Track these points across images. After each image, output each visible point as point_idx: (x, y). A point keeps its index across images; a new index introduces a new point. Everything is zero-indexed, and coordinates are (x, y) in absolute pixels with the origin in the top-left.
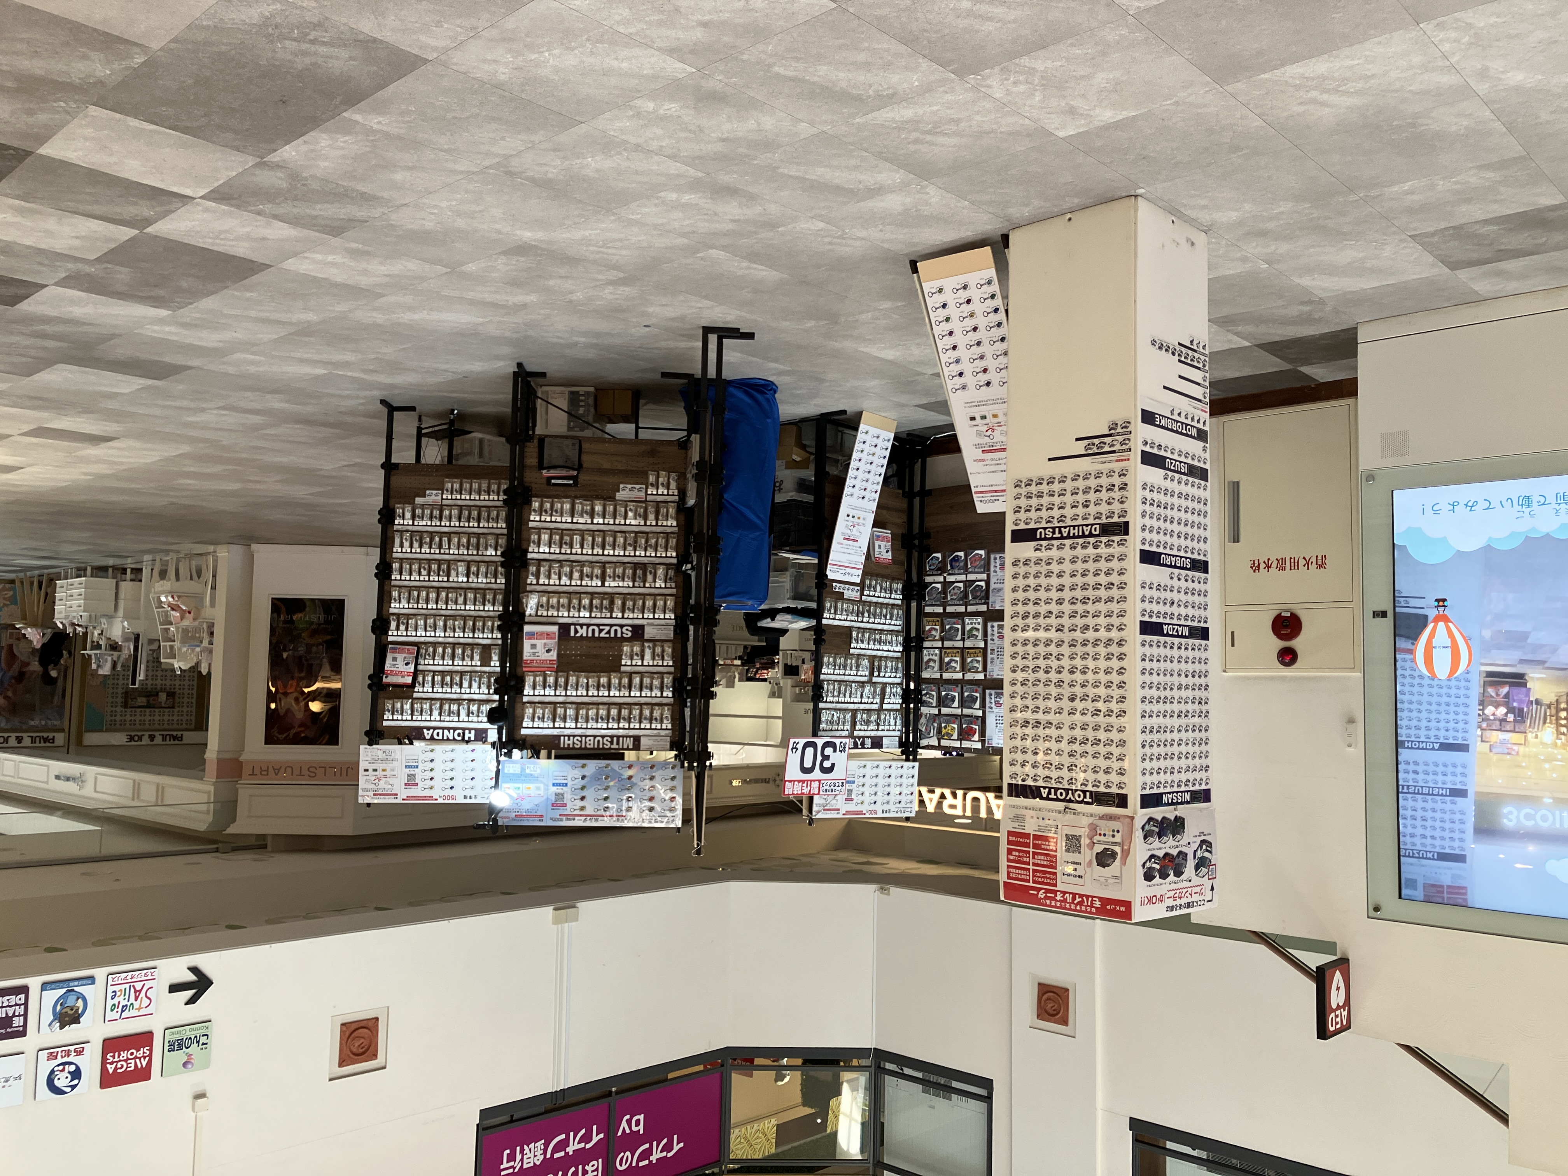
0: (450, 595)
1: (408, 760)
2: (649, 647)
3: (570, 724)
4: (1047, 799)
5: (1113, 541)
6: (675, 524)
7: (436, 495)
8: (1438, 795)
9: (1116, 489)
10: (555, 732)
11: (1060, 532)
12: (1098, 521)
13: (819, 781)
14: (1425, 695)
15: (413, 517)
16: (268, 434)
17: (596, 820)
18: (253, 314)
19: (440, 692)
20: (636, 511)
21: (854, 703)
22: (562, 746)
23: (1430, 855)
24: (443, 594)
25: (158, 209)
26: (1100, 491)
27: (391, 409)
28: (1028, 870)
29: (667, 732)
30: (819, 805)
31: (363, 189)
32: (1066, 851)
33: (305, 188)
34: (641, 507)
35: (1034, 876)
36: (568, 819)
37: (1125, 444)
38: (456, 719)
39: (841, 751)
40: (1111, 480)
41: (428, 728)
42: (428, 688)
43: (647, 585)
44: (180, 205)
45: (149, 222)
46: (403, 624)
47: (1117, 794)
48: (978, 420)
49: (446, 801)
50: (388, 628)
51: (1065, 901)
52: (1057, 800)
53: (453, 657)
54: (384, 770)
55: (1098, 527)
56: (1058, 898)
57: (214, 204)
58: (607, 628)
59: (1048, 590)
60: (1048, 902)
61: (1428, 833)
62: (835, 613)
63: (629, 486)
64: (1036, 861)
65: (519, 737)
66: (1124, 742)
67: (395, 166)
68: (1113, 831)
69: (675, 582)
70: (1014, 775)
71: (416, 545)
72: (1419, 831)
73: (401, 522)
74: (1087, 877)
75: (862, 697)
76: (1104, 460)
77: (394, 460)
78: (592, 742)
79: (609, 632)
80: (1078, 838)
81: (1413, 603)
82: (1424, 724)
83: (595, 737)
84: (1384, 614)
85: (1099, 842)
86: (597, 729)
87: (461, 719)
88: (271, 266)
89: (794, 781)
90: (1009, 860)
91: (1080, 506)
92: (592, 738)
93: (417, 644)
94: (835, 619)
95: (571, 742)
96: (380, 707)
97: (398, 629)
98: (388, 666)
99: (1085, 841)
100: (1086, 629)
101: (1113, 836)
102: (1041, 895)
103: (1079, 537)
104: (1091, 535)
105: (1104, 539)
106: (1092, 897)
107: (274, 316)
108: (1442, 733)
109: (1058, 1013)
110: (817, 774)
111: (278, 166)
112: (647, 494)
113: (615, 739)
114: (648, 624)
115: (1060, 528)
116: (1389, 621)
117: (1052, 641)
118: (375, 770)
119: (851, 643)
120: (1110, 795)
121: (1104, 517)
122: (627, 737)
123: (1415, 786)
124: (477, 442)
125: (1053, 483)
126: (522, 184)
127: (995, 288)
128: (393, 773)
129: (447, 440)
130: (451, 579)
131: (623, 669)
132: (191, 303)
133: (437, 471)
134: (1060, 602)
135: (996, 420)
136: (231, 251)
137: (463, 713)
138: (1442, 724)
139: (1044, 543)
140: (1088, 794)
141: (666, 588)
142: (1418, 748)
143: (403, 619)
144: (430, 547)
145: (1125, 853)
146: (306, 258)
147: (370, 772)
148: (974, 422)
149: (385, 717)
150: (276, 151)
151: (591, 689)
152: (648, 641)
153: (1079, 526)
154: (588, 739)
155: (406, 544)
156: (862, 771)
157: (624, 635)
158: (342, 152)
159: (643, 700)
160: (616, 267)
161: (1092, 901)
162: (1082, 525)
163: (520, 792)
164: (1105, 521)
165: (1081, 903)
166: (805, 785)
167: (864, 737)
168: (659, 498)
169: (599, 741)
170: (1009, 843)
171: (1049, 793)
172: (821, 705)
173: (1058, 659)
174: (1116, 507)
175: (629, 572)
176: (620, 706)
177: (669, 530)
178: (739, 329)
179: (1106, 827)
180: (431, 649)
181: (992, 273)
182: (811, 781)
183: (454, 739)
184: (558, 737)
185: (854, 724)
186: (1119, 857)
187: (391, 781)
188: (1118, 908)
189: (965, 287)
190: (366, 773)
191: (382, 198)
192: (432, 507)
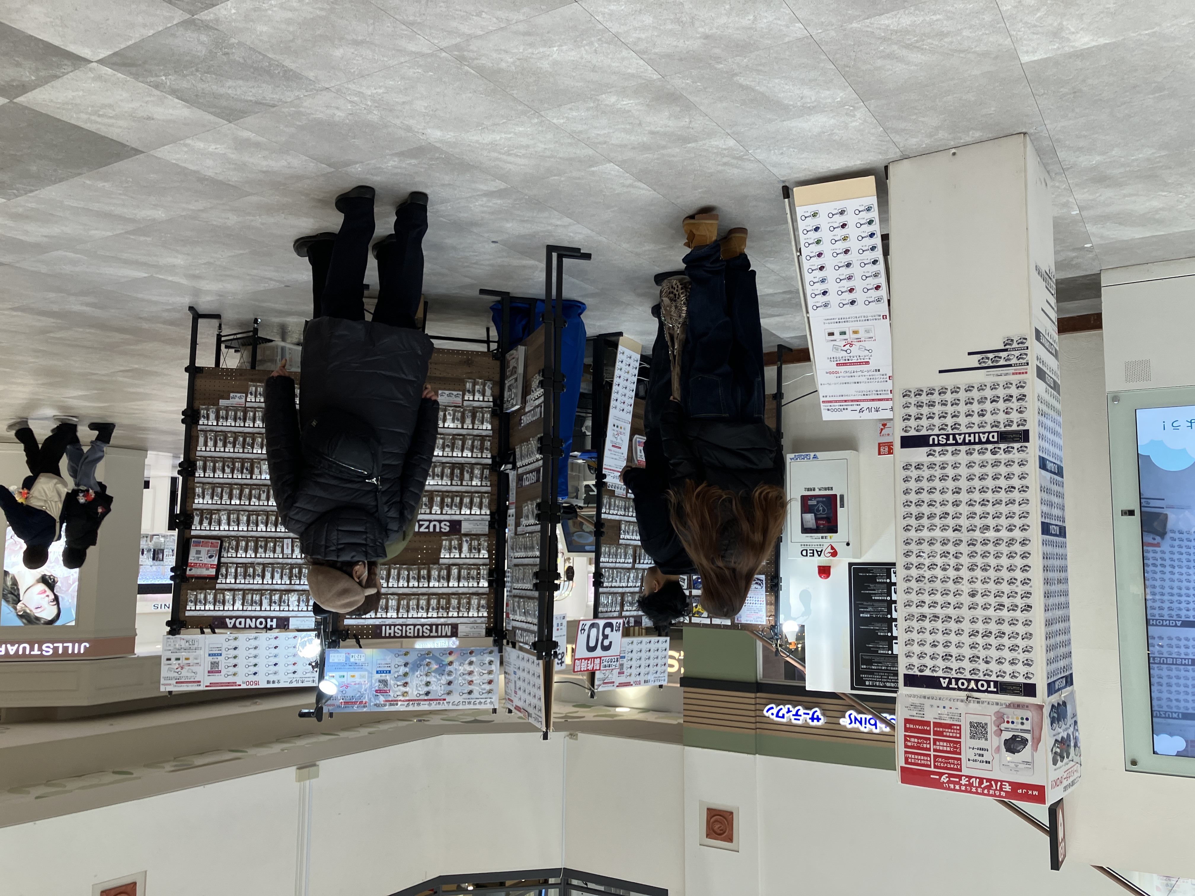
0: (253, 492)
1: (211, 649)
2: (467, 541)
3: (392, 614)
4: (947, 688)
5: (1013, 448)
6: (489, 427)
7: (240, 398)
8: (1181, 664)
9: (1014, 399)
10: (377, 622)
11: (954, 439)
12: (995, 429)
13: (600, 658)
14: (1167, 581)
15: (217, 418)
16: (54, 338)
17: (419, 704)
18: (96, 206)
19: (242, 583)
20: (454, 415)
21: (623, 587)
22: (383, 635)
23: (1175, 715)
24: (247, 491)
25: (42, 73)
26: (997, 402)
27: (197, 315)
28: (929, 755)
29: (483, 619)
30: (599, 680)
31: (292, 66)
32: (971, 738)
33: (225, 58)
34: (459, 411)
35: (935, 761)
36: (391, 705)
37: (1022, 358)
38: (258, 608)
39: (616, 630)
40: (1008, 392)
41: (231, 618)
42: (230, 580)
43: (464, 483)
44: (70, 69)
45: (24, 88)
46: (207, 518)
47: (1024, 684)
48: (837, 336)
49: (250, 687)
50: (192, 523)
51: (971, 785)
52: (959, 689)
53: (256, 551)
54: (187, 659)
55: (996, 434)
56: (964, 782)
57: (110, 71)
58: (427, 523)
59: (942, 492)
60: (952, 786)
61: (1173, 697)
62: (610, 509)
63: (447, 392)
64: (938, 748)
65: (341, 628)
66: (1031, 634)
67: (341, 39)
68: (1022, 719)
69: (490, 481)
70: (910, 666)
71: (220, 444)
72: (1165, 695)
73: (206, 422)
74: (996, 763)
75: (628, 582)
76: (999, 373)
77: (198, 364)
78: (412, 631)
79: (428, 527)
80: (984, 726)
81: (1153, 503)
82: (1166, 605)
83: (415, 625)
84: (1131, 513)
85: (1007, 730)
86: (417, 618)
87: (263, 609)
88: (142, 152)
89: (582, 659)
90: (906, 746)
91: (976, 415)
92: (412, 627)
93: (220, 538)
94: (609, 514)
95: (392, 631)
96: (182, 597)
97: (201, 523)
98: (192, 559)
99: (991, 729)
100: (987, 529)
101: (1022, 724)
102: (944, 779)
103: (975, 443)
104: (988, 442)
105: (1003, 446)
106: (1002, 781)
107: (118, 211)
108: (1183, 613)
109: (724, 832)
110: (599, 652)
111: (206, 27)
112: (463, 400)
113: (434, 627)
114: (465, 520)
115: (954, 435)
116: (1136, 519)
117: (949, 540)
118: (178, 659)
119: (620, 534)
120: (1018, 685)
121: (1002, 426)
122: (445, 625)
123: (1160, 658)
124: (279, 350)
125: (945, 393)
126: (467, 73)
127: (874, 214)
128: (196, 661)
129: (250, 347)
130: (254, 477)
131: (441, 561)
132: (32, 191)
133: (241, 375)
134: (956, 504)
135: (856, 336)
136: (103, 131)
137: (265, 602)
138: (1183, 605)
139: (938, 449)
140: (992, 684)
141: (481, 486)
142: (1162, 625)
143: (208, 514)
144: (234, 447)
145: (1035, 741)
146: (186, 145)
147: (173, 661)
148: (832, 338)
149: (188, 608)
150: (214, 5)
151: (412, 580)
152: (466, 535)
153: (975, 433)
154: (408, 627)
155: (210, 443)
156: (631, 647)
157: (443, 530)
158: (290, 15)
159: (461, 591)
160: (503, 178)
161: (1001, 785)
162: (979, 433)
163: (344, 680)
164: (1003, 429)
165: (989, 787)
166: (589, 662)
167: (629, 617)
168: (476, 404)
169: (418, 630)
170: (906, 729)
171: (950, 683)
172: (601, 590)
173: (956, 557)
174: (1015, 416)
175: (448, 471)
176: (439, 596)
177: (484, 433)
178: (580, 249)
179: (1015, 715)
180: (234, 543)
181: (873, 201)
182: (594, 658)
183: (256, 627)
184: (380, 627)
185: (622, 605)
186: (1030, 743)
187: (194, 668)
188: (1030, 792)
189: (842, 213)
190: (169, 662)
191: (307, 78)
192: (236, 409)
